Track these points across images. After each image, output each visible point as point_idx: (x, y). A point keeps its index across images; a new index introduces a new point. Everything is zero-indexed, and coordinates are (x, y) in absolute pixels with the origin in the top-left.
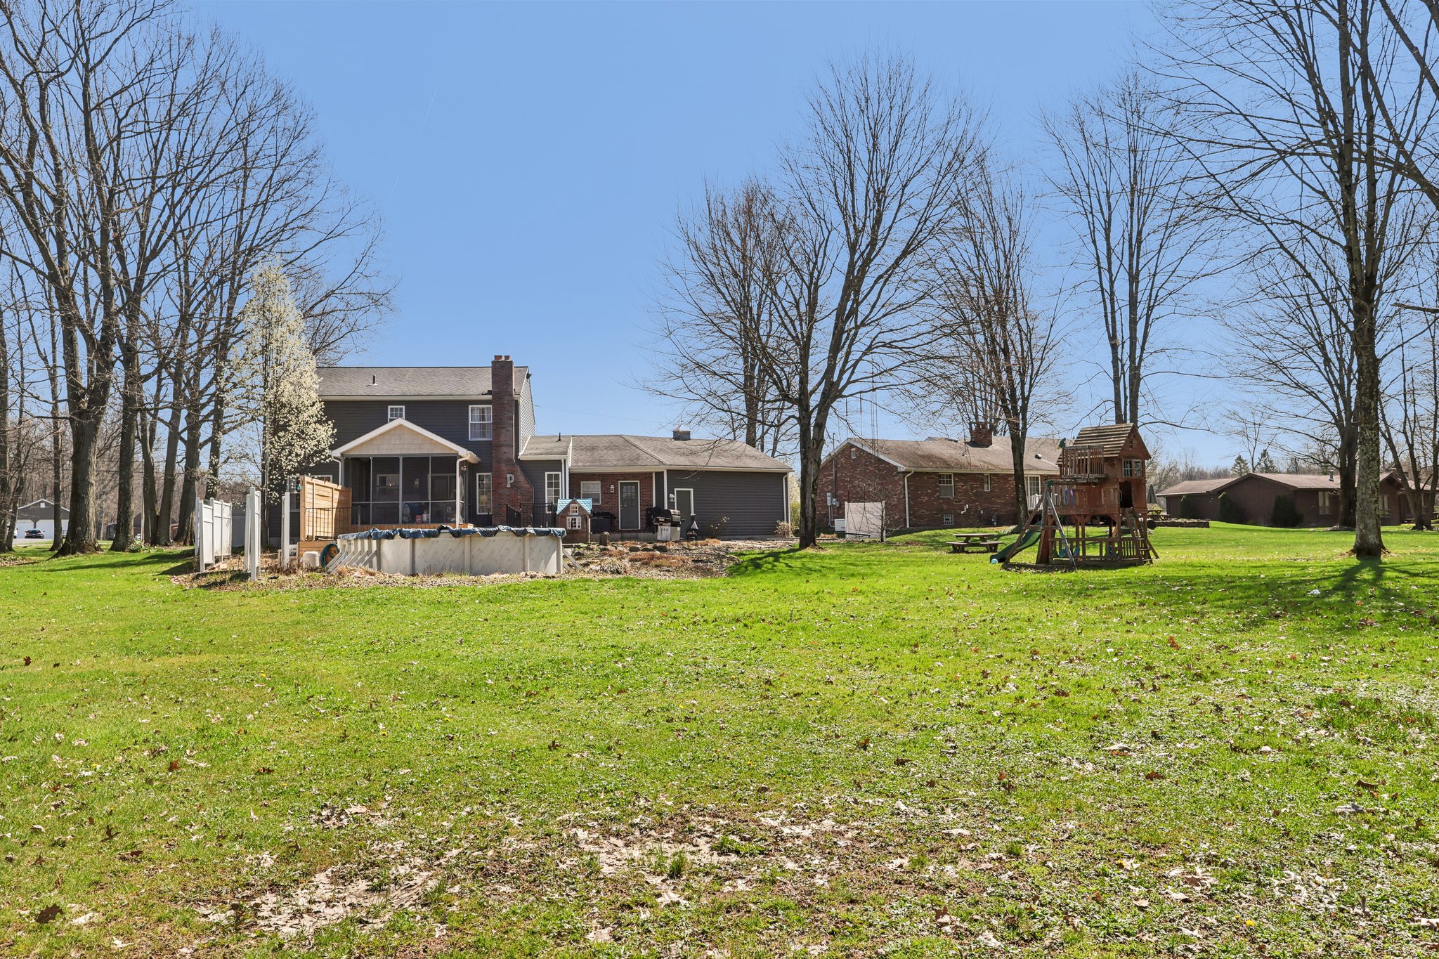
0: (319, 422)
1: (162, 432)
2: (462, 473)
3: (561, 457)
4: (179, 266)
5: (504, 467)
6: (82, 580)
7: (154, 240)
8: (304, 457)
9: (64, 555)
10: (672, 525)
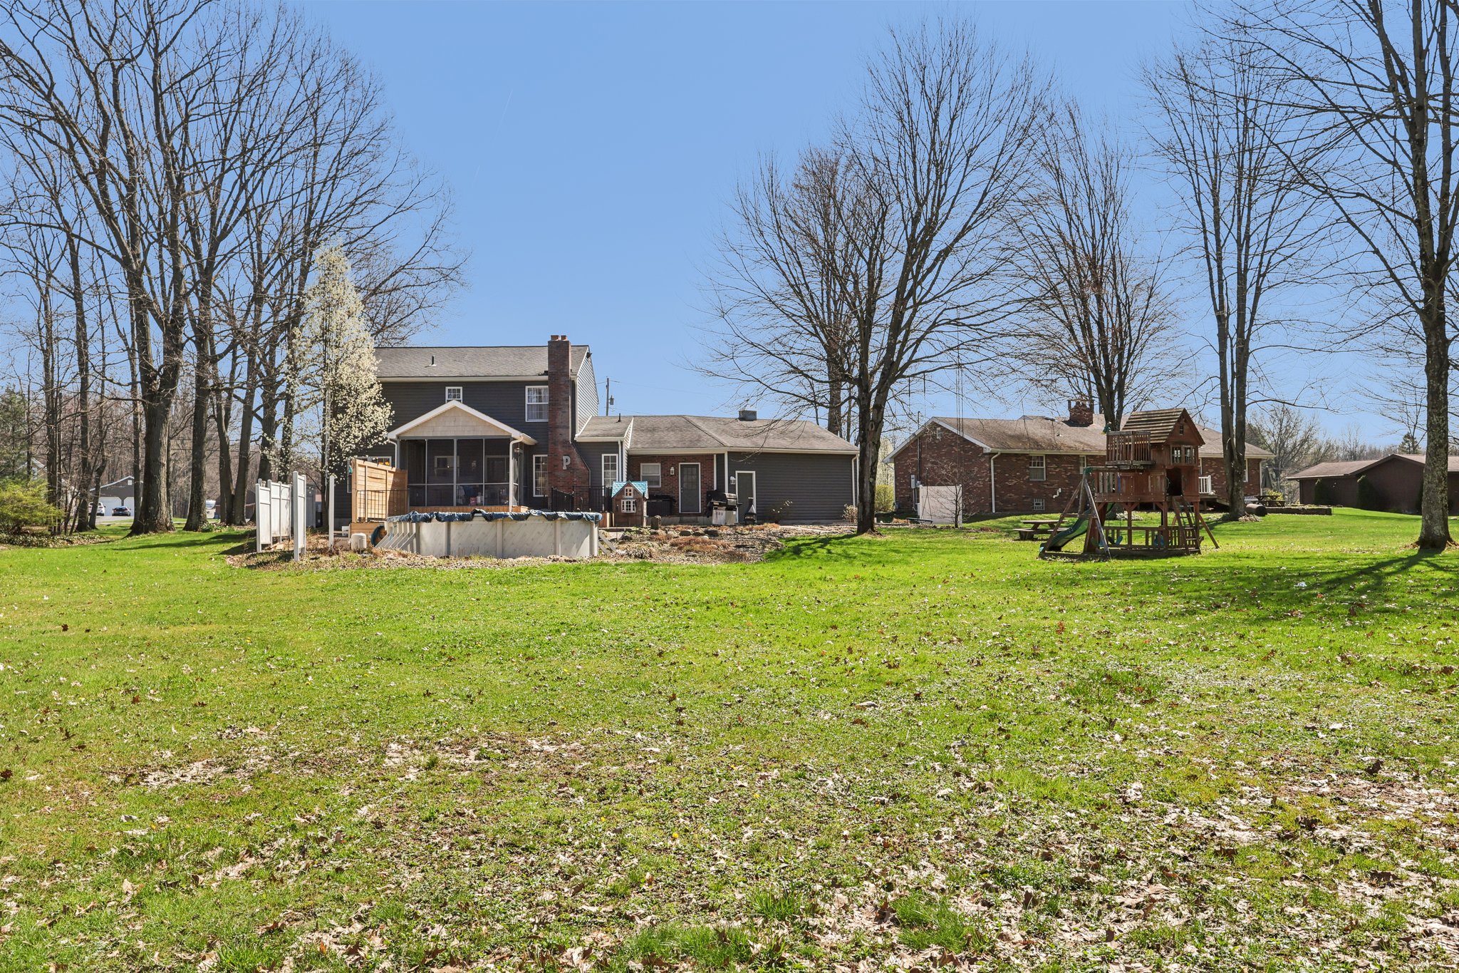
0: (378, 404)
1: (237, 409)
2: (515, 455)
3: (618, 439)
4: (251, 243)
5: (560, 449)
6: (144, 559)
7: (224, 220)
8: (363, 439)
9: (138, 533)
10: (727, 509)
